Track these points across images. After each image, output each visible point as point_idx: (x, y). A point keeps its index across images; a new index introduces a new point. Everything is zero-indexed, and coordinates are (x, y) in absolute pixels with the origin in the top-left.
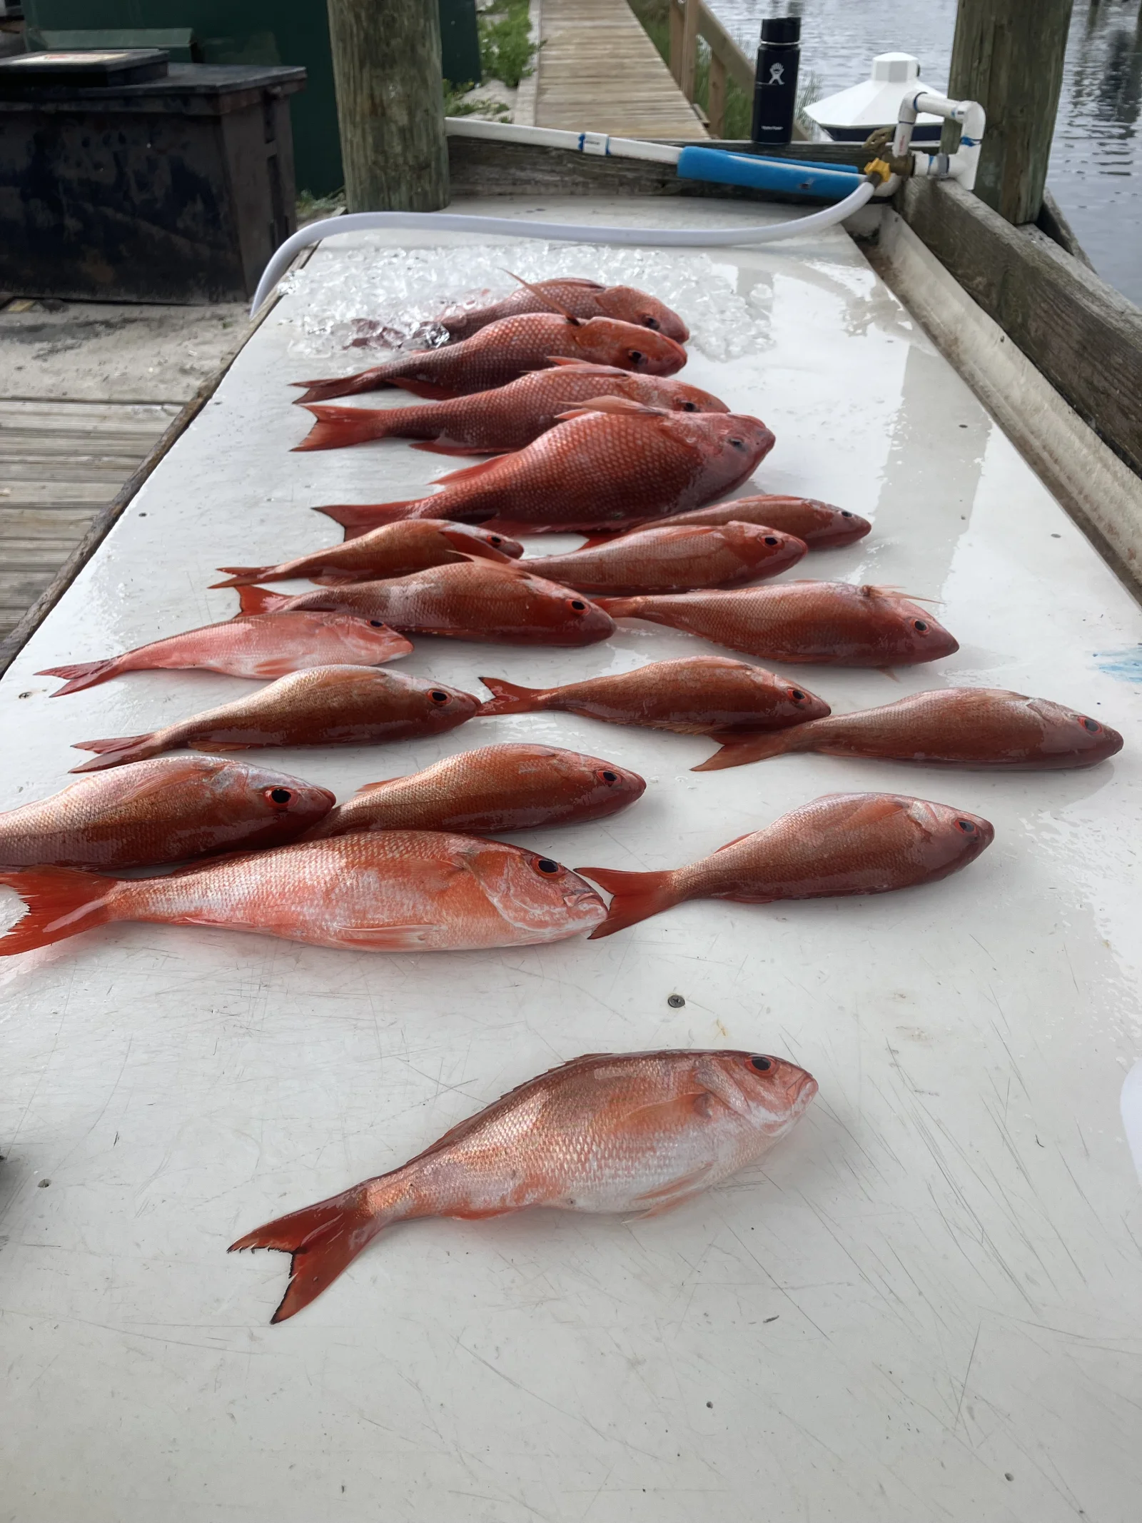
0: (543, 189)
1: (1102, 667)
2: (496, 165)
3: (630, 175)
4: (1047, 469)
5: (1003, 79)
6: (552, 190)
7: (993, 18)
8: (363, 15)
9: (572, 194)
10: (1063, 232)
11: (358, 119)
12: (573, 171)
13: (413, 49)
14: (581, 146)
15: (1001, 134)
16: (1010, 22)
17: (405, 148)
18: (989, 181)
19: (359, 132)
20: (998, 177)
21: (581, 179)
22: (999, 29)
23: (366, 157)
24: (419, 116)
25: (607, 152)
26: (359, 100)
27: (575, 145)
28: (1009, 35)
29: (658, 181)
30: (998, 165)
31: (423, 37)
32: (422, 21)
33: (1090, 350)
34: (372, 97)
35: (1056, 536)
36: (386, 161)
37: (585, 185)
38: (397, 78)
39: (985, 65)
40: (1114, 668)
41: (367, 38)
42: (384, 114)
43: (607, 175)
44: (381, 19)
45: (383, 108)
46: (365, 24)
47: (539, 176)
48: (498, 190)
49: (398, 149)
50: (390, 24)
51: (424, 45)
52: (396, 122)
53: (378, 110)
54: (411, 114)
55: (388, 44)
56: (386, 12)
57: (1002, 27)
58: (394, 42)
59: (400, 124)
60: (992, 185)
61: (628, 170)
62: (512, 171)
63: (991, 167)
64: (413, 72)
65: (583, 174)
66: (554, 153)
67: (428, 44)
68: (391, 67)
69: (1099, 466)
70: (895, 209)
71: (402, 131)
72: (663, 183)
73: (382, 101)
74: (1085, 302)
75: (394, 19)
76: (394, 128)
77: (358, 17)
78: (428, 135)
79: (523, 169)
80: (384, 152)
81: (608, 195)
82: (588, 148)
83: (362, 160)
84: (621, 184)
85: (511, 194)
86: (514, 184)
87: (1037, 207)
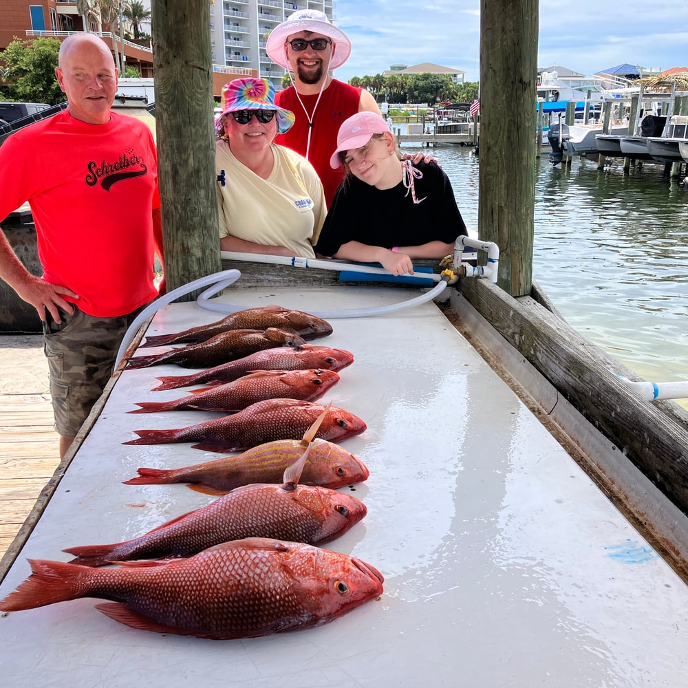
0: (273, 284)
1: (611, 556)
2: (248, 273)
3: (319, 276)
4: (559, 433)
5: (505, 230)
6: (278, 284)
7: (497, 203)
8: (179, 207)
9: (288, 286)
10: (545, 300)
11: (174, 254)
12: (289, 275)
13: (205, 222)
14: (293, 264)
15: (507, 255)
16: (505, 205)
17: (200, 268)
18: (504, 276)
19: (175, 261)
20: (508, 274)
21: (293, 279)
22: (500, 208)
23: (178, 273)
24: (208, 252)
25: (307, 266)
26: (175, 245)
27: (290, 263)
28: (506, 210)
29: (333, 279)
30: (507, 269)
31: (210, 216)
32: (210, 209)
33: (571, 371)
34: (183, 245)
35: (573, 477)
36: (189, 274)
37: (295, 281)
38: (196, 235)
39: (496, 223)
40: (617, 556)
41: (180, 218)
42: (189, 252)
43: (306, 277)
44: (188, 209)
45: (188, 248)
46: (180, 211)
47: (270, 278)
48: (248, 285)
49: (196, 268)
50: (193, 211)
51: (210, 220)
52: (195, 256)
53: (186, 251)
54: (203, 252)
55: (192, 220)
56: (191, 205)
57: (502, 207)
58: (195, 219)
59: (197, 256)
60: (506, 278)
61: (318, 274)
62: (257, 275)
63: (505, 270)
64: (205, 232)
65: (294, 276)
66: (278, 267)
67: (212, 219)
68: (193, 231)
69: (587, 432)
70: (457, 290)
71: (198, 260)
72: (336, 280)
73: (188, 246)
74: (565, 346)
75: (195, 209)
76: (194, 258)
77: (176, 208)
78: (212, 261)
79: (262, 275)
80: (188, 270)
81: (308, 287)
82: (296, 264)
83: (176, 274)
84: (314, 281)
85: (255, 287)
86: (257, 282)
87: (529, 287)
